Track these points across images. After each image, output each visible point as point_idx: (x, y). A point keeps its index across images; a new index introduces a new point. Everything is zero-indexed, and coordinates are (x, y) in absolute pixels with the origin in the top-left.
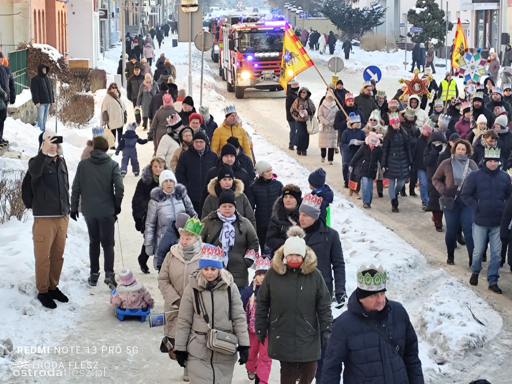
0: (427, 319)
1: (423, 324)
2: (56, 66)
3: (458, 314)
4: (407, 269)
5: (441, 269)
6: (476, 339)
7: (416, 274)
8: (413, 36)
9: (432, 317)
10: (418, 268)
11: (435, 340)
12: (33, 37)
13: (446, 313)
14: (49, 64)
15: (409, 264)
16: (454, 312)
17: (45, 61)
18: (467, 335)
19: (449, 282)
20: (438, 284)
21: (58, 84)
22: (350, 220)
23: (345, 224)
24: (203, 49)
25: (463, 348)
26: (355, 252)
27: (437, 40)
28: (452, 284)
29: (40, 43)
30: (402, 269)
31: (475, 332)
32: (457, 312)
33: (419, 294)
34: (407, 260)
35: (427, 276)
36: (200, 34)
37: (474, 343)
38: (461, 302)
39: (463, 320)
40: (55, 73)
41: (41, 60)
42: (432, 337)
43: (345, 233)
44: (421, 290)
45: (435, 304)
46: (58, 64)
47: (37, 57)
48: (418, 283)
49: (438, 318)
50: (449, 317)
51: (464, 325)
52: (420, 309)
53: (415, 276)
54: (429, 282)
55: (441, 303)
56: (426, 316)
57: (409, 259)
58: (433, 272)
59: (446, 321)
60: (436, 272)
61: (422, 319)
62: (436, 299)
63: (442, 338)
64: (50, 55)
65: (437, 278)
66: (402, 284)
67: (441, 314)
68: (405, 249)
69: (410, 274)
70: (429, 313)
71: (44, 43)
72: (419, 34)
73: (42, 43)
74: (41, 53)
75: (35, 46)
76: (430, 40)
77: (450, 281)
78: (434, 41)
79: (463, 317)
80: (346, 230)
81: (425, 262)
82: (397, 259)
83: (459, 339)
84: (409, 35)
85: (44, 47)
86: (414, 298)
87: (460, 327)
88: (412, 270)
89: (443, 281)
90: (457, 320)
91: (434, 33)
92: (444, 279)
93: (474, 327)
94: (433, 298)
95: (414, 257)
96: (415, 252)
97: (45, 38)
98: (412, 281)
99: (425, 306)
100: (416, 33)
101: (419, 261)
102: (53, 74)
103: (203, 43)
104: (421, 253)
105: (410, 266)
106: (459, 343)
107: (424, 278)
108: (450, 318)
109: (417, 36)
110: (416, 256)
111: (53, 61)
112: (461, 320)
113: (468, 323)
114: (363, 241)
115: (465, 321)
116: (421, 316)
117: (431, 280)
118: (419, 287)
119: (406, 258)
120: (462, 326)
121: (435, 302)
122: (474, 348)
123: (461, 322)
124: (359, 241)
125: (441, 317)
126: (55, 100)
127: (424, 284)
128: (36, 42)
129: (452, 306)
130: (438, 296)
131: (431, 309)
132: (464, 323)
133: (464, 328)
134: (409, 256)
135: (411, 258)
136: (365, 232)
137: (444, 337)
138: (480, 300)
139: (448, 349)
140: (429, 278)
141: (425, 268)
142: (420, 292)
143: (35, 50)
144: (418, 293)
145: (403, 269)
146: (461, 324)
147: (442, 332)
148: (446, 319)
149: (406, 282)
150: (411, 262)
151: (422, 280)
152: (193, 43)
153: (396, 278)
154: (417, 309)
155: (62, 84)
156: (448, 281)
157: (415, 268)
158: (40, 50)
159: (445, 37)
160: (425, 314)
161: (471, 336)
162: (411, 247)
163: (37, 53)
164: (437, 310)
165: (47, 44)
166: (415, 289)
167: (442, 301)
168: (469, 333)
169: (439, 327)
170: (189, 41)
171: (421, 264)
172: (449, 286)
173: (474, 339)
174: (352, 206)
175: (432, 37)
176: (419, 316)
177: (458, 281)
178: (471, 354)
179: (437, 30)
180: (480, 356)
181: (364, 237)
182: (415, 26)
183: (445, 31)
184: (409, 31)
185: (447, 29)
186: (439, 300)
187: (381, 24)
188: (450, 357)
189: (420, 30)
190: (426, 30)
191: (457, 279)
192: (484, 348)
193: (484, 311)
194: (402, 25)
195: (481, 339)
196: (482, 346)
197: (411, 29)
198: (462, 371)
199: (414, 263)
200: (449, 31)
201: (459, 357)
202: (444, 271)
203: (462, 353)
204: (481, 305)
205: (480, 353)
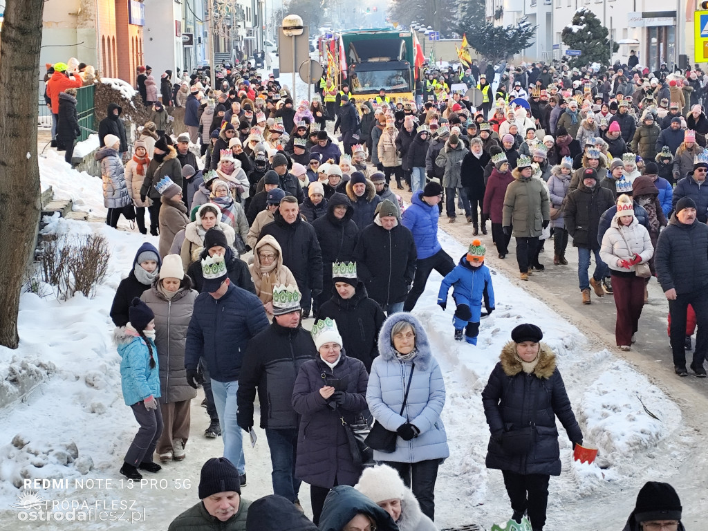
0: (587, 412)
1: (582, 418)
2: (130, 106)
3: (626, 405)
4: (563, 351)
5: (605, 350)
6: (647, 437)
7: (574, 356)
8: (569, 60)
9: (594, 410)
10: (576, 349)
11: (598, 438)
12: (101, 69)
13: (611, 404)
14: (121, 102)
15: (565, 344)
16: (620, 404)
17: (116, 100)
18: (637, 432)
19: (614, 367)
20: (601, 369)
21: (133, 127)
24: (309, 81)
25: (631, 448)
26: (498, 330)
27: (599, 64)
28: (617, 368)
29: (111, 77)
31: (647, 428)
32: (625, 404)
33: (578, 381)
34: (562, 339)
35: (588, 359)
36: (306, 63)
37: (646, 442)
38: (630, 390)
39: (631, 414)
40: (129, 114)
41: (111, 98)
42: (594, 434)
44: (580, 376)
45: (597, 394)
46: (132, 103)
47: (107, 94)
48: (577, 367)
49: (601, 411)
50: (614, 410)
51: (633, 420)
52: (579, 400)
53: (572, 359)
54: (589, 367)
55: (605, 392)
56: (586, 408)
57: (565, 339)
58: (595, 354)
59: (610, 415)
60: (599, 354)
61: (582, 413)
62: (598, 388)
63: (606, 436)
64: (122, 92)
65: (600, 361)
67: (604, 407)
68: (560, 326)
69: (566, 356)
70: (590, 405)
71: (115, 77)
72: (577, 57)
73: (113, 77)
74: (111, 90)
75: (104, 81)
76: (591, 65)
77: (616, 364)
78: (596, 66)
79: (631, 410)
81: (585, 341)
82: (550, 339)
84: (565, 59)
85: (115, 82)
86: (572, 387)
87: (628, 423)
88: (568, 352)
89: (607, 365)
90: (625, 412)
91: (595, 56)
92: (609, 362)
93: (645, 422)
94: (594, 386)
95: (571, 336)
96: (573, 329)
97: (117, 71)
98: (569, 366)
99: (585, 397)
100: (573, 56)
101: (577, 341)
102: (127, 115)
103: (309, 74)
104: (581, 331)
105: (566, 347)
107: (584, 361)
108: (616, 410)
109: (574, 60)
110: (573, 334)
111: (126, 99)
112: (629, 414)
113: (637, 417)
114: (509, 316)
115: (634, 414)
117: (592, 364)
118: (578, 372)
119: (562, 337)
120: (630, 420)
121: (598, 392)
122: (646, 447)
123: (629, 416)
124: (504, 316)
125: (605, 409)
126: (129, 147)
127: (584, 368)
128: (105, 76)
129: (618, 396)
130: (601, 384)
132: (633, 417)
133: (633, 423)
134: (565, 335)
135: (567, 337)
136: (510, 305)
137: (609, 435)
138: (653, 387)
139: (615, 449)
140: (590, 362)
141: (585, 349)
142: (578, 379)
143: (103, 85)
144: (576, 380)
145: (557, 351)
146: (629, 418)
147: (606, 428)
148: (611, 412)
150: (568, 341)
151: (581, 364)
152: (297, 74)
155: (137, 127)
156: (613, 365)
157: (572, 349)
158: (110, 85)
159: (609, 60)
161: (642, 433)
162: (567, 322)
163: (107, 90)
164: (599, 401)
165: (119, 78)
166: (572, 375)
167: (606, 390)
168: (639, 430)
169: (603, 422)
170: (292, 72)
171: (581, 344)
172: (615, 371)
173: (645, 437)
175: (593, 61)
177: (625, 365)
178: (642, 455)
179: (599, 53)
180: (654, 457)
181: (509, 311)
182: (572, 48)
183: (609, 53)
184: (564, 54)
185: (611, 50)
186: (602, 388)
187: (530, 46)
188: (616, 459)
189: (578, 53)
190: (585, 53)
191: (624, 362)
192: (658, 448)
193: (658, 401)
194: (556, 47)
195: (654, 436)
196: (656, 446)
197: (567, 51)
198: (630, 476)
199: (572, 343)
200: (614, 54)
201: (627, 459)
202: (608, 353)
203: (632, 454)
204: (655, 395)
205: (654, 453)
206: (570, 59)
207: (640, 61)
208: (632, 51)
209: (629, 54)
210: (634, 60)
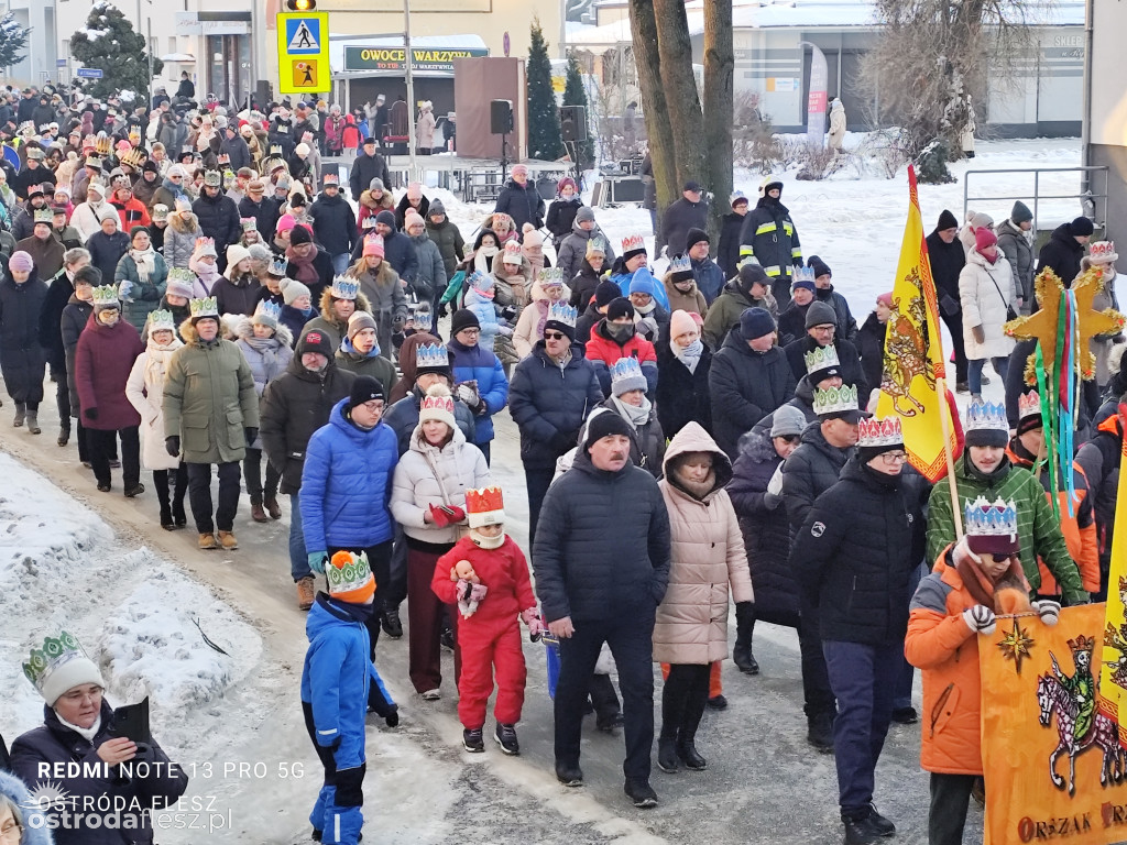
0: (112, 649)
1: (104, 660)
3: (175, 635)
4: (74, 552)
5: (144, 548)
6: (208, 683)
7: (93, 561)
8: (84, 85)
9: (123, 646)
10: (97, 548)
11: (130, 690)
13: (150, 635)
15: (78, 542)
16: (166, 633)
18: (192, 676)
19: (156, 574)
20: (135, 578)
25: (183, 703)
27: (132, 93)
28: (162, 576)
30: (64, 552)
31: (208, 670)
32: (173, 633)
33: (99, 601)
34: (73, 535)
35: (115, 564)
37: (207, 691)
38: (182, 610)
39: (183, 648)
42: (124, 684)
44: (102, 591)
45: (128, 619)
48: (97, 578)
49: (135, 645)
50: (156, 643)
51: (186, 657)
52: (100, 631)
53: (90, 565)
54: (117, 577)
55: (144, 616)
56: (111, 643)
57: (79, 533)
58: (127, 556)
59: (149, 652)
60: (132, 555)
61: (103, 651)
62: (130, 609)
63: (143, 686)
65: (135, 566)
66: (64, 583)
67: (140, 639)
68: (71, 513)
69: (80, 561)
70: (117, 638)
72: (96, 81)
76: (119, 94)
77: (159, 570)
78: (127, 95)
79: (182, 642)
81: (111, 536)
82: (54, 534)
83: (174, 685)
84: (77, 83)
86: (88, 610)
87: (178, 662)
88: (84, 554)
89: (145, 571)
90: (173, 646)
91: (125, 79)
92: (148, 567)
93: (205, 660)
94: (125, 607)
95: (88, 528)
96: (92, 517)
98: (85, 576)
99: (108, 625)
100: (90, 79)
101: (99, 536)
104: (104, 520)
105: (80, 546)
106: (175, 693)
107: (109, 568)
108: (159, 644)
109: (93, 85)
110: (92, 526)
112: (179, 647)
113: (193, 652)
115: (187, 648)
116: (102, 645)
117: (122, 572)
118: (99, 586)
119: (73, 531)
120: (182, 658)
121: (129, 615)
122: (206, 700)
123: (179, 651)
125: (140, 643)
127: (108, 578)
129: (162, 622)
130: (136, 603)
131: (120, 629)
132: (186, 653)
133: (186, 662)
134: (79, 527)
135: (82, 530)
137: (147, 683)
138: (218, 604)
140: (119, 568)
141: (111, 548)
142: (100, 597)
144: (96, 599)
145: (66, 553)
146: (179, 655)
147: (142, 673)
148: (151, 646)
149: (71, 577)
150: (83, 537)
151: (104, 573)
153: (52, 572)
154: (94, 630)
156: (155, 571)
157: (89, 549)
159: (148, 87)
160: (109, 640)
161: (200, 677)
162: (82, 506)
164: (131, 631)
166: (90, 591)
167: (143, 612)
168: (196, 672)
169: (136, 663)
171: (104, 541)
172: (158, 581)
173: (205, 684)
175: (123, 87)
176: (98, 645)
177: (174, 570)
178: (200, 712)
179: (131, 75)
180: (218, 715)
182: (88, 65)
183: (147, 76)
184: (75, 75)
185: (151, 71)
186: (137, 610)
187: (19, 61)
188: (159, 721)
189: (97, 74)
190: (109, 74)
191: (173, 566)
192: (225, 699)
193: (226, 625)
194: (61, 63)
195: (219, 681)
196: (222, 696)
197: (80, 71)
198: (181, 747)
199: (89, 539)
200: (155, 76)
201: (176, 720)
202: (148, 552)
203: (183, 713)
204: (221, 615)
205: (218, 708)
206: (86, 82)
207: (196, 89)
208: (184, 73)
209: (180, 78)
210: (187, 88)
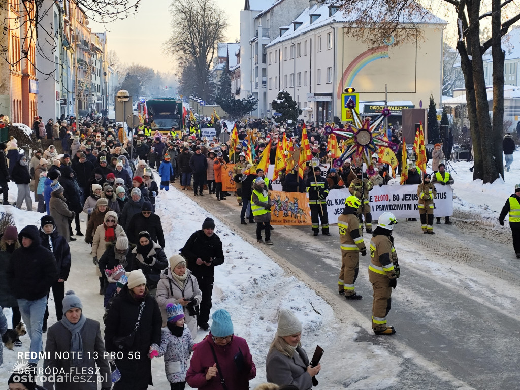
2: (29, 139)
3: (304, 307)
4: (270, 277)
5: (293, 277)
6: (315, 324)
10: (277, 276)
12: (13, 118)
13: (295, 307)
14: (24, 137)
16: (300, 306)
17: (21, 135)
20: (290, 287)
21: (30, 151)
22: (232, 243)
23: (229, 247)
24: (132, 127)
25: (306, 330)
26: (235, 266)
27: (292, 121)
28: (299, 287)
29: (18, 123)
30: (267, 277)
31: (315, 320)
35: (283, 282)
36: (131, 116)
37: (314, 327)
38: (306, 299)
40: (28, 144)
41: (18, 134)
43: (228, 253)
44: (279, 291)
45: (288, 301)
46: (30, 137)
47: (15, 132)
48: (277, 286)
50: (297, 310)
53: (275, 282)
54: (284, 286)
55: (293, 300)
58: (287, 279)
60: (289, 279)
64: (24, 131)
65: (290, 283)
66: (266, 288)
67: (292, 308)
68: (269, 263)
69: (272, 280)
71: (21, 123)
72: (280, 117)
74: (18, 130)
75: (14, 124)
76: (287, 121)
78: (290, 122)
79: (307, 309)
80: (229, 251)
81: (282, 272)
82: (263, 271)
84: (273, 117)
85: (20, 126)
87: (304, 316)
88: (273, 278)
89: (294, 284)
90: (303, 311)
91: (289, 116)
93: (313, 316)
94: (287, 297)
96: (276, 265)
97: (22, 119)
98: (273, 285)
100: (278, 116)
101: (278, 272)
103: (132, 123)
104: (280, 266)
105: (272, 275)
107: (281, 283)
109: (278, 118)
110: (276, 268)
111: (26, 135)
113: (309, 313)
114: (241, 258)
117: (286, 284)
118: (278, 289)
119: (270, 270)
123: (305, 313)
124: (238, 258)
127: (281, 286)
128: (15, 122)
129: (300, 302)
130: (290, 296)
133: (307, 317)
134: (272, 268)
136: (242, 252)
138: (318, 297)
141: (282, 276)
142: (278, 293)
143: (14, 127)
148: (295, 311)
149: (269, 286)
150: (273, 272)
152: (125, 123)
153: (263, 284)
156: (297, 284)
157: (275, 276)
158: (17, 127)
159: (297, 118)
162: (273, 261)
163: (15, 129)
164: (289, 305)
165: (23, 123)
166: (275, 291)
168: (310, 321)
170: (123, 121)
171: (280, 273)
172: (298, 289)
173: (314, 324)
174: (234, 234)
175: (288, 119)
177: (303, 285)
178: (312, 334)
179: (291, 115)
180: (318, 336)
181: (241, 256)
182: (277, 111)
183: (297, 115)
184: (273, 115)
185: (298, 113)
186: (291, 298)
187: (255, 110)
189: (280, 114)
190: (284, 114)
191: (303, 283)
192: (320, 330)
193: (321, 305)
194: (268, 111)
195: (318, 324)
196: (319, 329)
197: (274, 113)
198: (305, 346)
199: (275, 273)
200: (300, 115)
204: (319, 301)
205: (318, 333)
206: (276, 117)
